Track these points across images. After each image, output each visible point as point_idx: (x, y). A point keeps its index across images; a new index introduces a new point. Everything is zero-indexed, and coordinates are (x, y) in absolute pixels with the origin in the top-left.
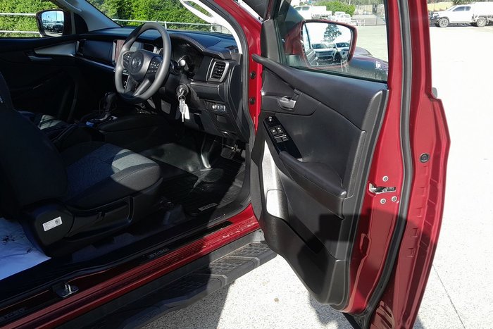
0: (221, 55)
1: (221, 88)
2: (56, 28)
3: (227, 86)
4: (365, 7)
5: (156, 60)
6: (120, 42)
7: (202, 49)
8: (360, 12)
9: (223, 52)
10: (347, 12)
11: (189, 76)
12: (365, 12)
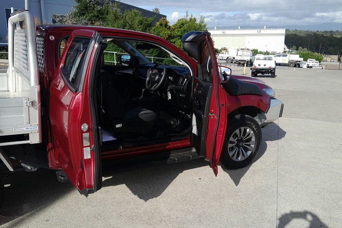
0: (184, 76)
1: (183, 88)
2: (126, 62)
3: (185, 87)
4: (333, 56)
5: (160, 76)
6: (150, 69)
7: (178, 73)
8: (329, 59)
9: (185, 75)
10: (316, 60)
11: (172, 83)
12: (332, 60)
